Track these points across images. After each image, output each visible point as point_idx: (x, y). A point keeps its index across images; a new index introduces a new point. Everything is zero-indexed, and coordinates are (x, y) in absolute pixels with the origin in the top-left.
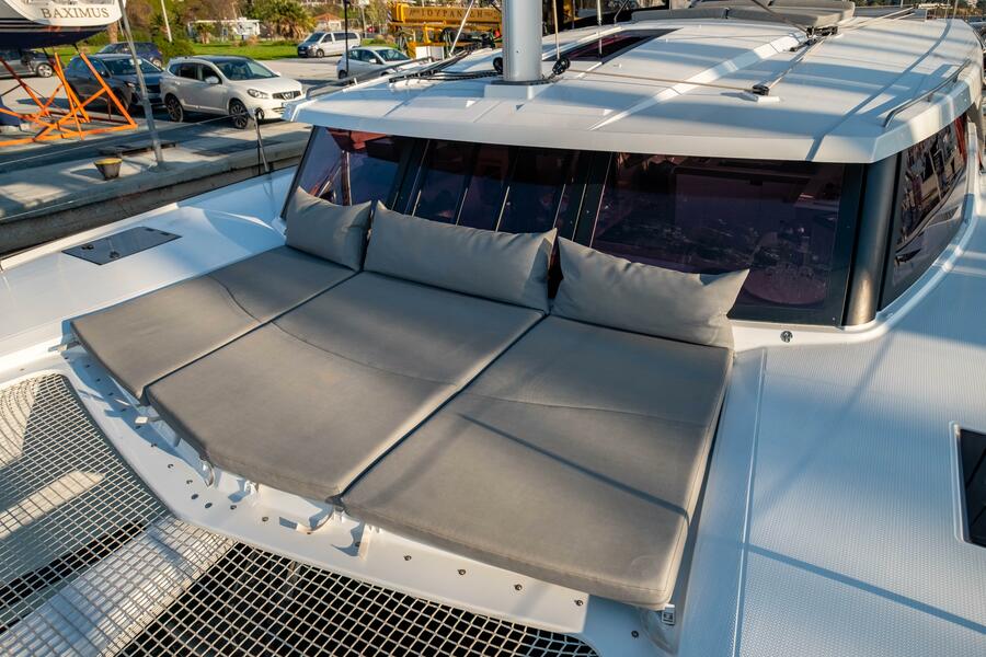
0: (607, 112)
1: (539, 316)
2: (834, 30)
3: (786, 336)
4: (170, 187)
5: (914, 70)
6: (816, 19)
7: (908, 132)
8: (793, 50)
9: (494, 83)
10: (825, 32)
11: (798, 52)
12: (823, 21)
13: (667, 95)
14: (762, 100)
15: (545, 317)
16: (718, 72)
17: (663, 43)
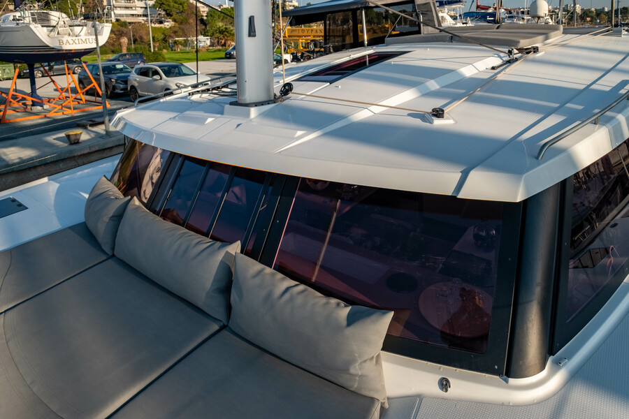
0: (299, 133)
1: (216, 327)
2: (536, 50)
3: (444, 384)
4: (111, 148)
5: (594, 87)
6: (519, 42)
7: (571, 160)
8: (493, 68)
9: (232, 104)
10: (528, 51)
11: (496, 71)
12: (524, 43)
13: (362, 115)
14: (438, 122)
15: (223, 328)
16: (420, 91)
17: (390, 64)
